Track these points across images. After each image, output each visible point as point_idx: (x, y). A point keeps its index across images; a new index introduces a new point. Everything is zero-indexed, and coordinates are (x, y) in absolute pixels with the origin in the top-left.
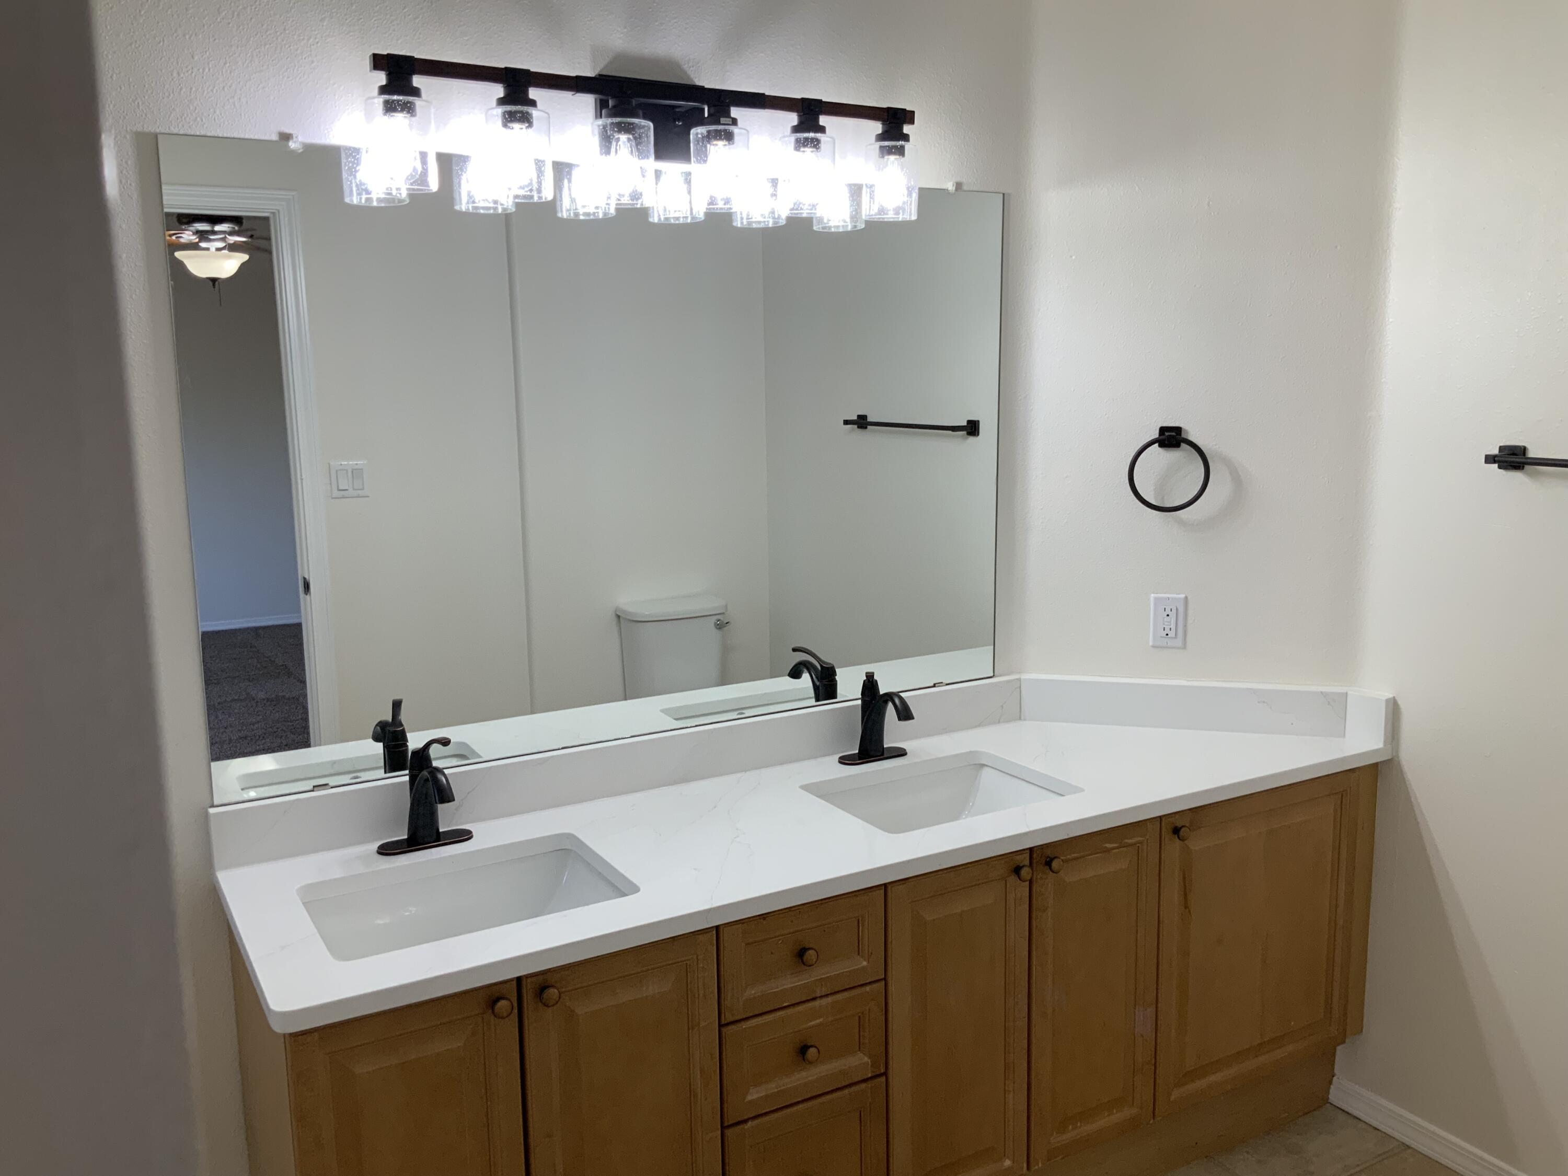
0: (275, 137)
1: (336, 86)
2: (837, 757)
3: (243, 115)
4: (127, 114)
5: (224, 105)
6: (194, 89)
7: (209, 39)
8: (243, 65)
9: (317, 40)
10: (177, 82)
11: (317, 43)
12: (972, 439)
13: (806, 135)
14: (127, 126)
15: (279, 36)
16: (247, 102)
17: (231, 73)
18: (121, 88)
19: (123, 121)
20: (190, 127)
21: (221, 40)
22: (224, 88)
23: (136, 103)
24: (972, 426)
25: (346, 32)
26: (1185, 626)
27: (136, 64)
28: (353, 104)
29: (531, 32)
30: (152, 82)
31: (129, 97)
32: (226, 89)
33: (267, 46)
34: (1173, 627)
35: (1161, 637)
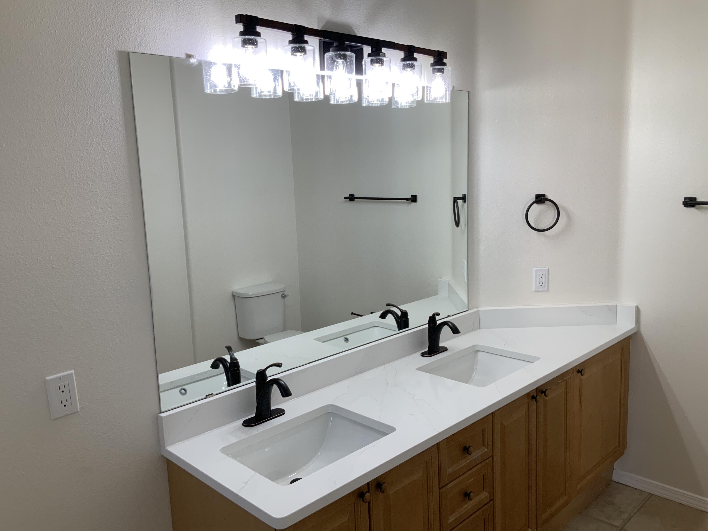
0: (184, 56)
1: (211, 30)
2: (419, 353)
3: (169, 44)
4: (114, 41)
5: (160, 38)
6: (146, 29)
7: (153, 3)
8: (169, 18)
9: (202, 6)
10: (138, 25)
11: (202, 8)
12: (413, 204)
13: (408, 62)
14: (114, 48)
15: (185, 3)
16: (171, 37)
17: (163, 21)
18: (111, 27)
19: (112, 45)
20: (144, 49)
21: (158, 4)
22: (160, 29)
23: (118, 35)
24: (414, 198)
25: (215, 3)
26: (548, 281)
27: (118, 14)
28: (218, 41)
29: (293, 8)
30: (126, 24)
31: (115, 32)
32: (161, 29)
33: (180, 8)
34: (543, 281)
35: (539, 287)
